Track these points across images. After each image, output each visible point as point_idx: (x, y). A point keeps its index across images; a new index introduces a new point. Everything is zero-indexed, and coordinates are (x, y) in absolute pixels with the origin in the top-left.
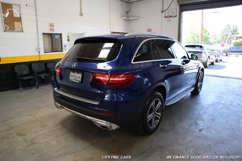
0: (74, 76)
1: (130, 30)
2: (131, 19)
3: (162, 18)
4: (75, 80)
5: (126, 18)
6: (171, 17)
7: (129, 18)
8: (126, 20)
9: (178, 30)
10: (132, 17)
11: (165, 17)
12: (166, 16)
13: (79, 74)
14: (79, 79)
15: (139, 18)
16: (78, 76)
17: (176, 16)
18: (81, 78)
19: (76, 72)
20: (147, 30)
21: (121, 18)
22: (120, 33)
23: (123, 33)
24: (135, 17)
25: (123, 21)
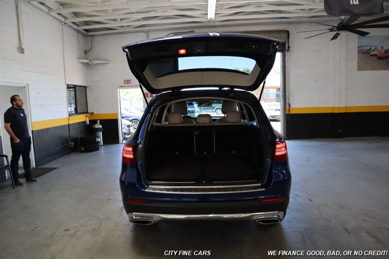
1: (92, 82)
2: (97, 64)
5: (88, 61)
7: (92, 61)
8: (84, 63)
10: (96, 60)
15: (107, 62)
20: (123, 82)
21: (78, 60)
22: (77, 86)
23: (81, 86)
24: (102, 61)
25: (81, 66)
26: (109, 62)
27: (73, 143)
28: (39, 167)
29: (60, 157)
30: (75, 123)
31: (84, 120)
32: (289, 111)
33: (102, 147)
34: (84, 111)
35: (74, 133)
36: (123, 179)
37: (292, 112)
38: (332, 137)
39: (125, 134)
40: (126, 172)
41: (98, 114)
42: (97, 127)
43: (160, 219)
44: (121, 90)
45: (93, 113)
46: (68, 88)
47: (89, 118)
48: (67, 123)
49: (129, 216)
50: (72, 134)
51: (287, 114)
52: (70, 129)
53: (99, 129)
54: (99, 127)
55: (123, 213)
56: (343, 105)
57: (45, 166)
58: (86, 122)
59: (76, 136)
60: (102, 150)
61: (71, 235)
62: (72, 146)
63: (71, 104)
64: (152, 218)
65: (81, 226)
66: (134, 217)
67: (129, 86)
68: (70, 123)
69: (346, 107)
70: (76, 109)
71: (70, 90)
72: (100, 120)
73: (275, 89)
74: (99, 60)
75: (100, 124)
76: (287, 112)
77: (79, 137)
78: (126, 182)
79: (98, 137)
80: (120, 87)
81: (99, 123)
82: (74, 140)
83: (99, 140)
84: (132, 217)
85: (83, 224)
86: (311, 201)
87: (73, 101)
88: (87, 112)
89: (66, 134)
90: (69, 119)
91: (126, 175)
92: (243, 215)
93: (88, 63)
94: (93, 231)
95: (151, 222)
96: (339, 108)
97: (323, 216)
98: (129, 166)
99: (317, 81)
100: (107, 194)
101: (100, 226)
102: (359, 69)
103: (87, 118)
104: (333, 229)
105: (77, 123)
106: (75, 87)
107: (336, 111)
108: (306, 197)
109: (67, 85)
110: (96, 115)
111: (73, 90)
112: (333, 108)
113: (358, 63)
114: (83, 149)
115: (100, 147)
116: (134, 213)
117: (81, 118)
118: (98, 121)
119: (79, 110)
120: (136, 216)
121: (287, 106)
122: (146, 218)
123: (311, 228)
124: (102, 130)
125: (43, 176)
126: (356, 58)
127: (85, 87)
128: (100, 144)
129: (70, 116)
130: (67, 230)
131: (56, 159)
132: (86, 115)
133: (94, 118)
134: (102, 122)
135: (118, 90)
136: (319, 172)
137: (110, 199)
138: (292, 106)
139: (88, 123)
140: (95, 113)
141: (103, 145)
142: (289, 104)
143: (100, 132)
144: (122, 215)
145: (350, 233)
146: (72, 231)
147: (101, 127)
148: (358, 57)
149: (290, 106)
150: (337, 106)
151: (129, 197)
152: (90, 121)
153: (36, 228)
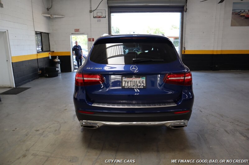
0: (131, 81)
1: (53, 30)
2: (56, 18)
3: (90, 18)
4: (134, 86)
5: (49, 15)
6: (100, 17)
7: (52, 16)
8: (47, 17)
9: (108, 30)
10: (55, 15)
11: (94, 18)
12: (94, 16)
13: (141, 78)
14: (142, 84)
16: (139, 81)
17: (105, 17)
18: (144, 82)
19: (134, 77)
20: (74, 31)
21: (42, 14)
22: (43, 33)
23: (45, 33)
24: (59, 15)
25: (45, 19)
26: (64, 16)
27: (41, 71)
28: (18, 87)
29: (32, 80)
30: (41, 58)
31: (48, 56)
32: (184, 52)
33: (60, 74)
34: (48, 50)
35: (41, 65)
36: (76, 97)
37: (186, 53)
38: (211, 70)
39: (75, 65)
40: (78, 92)
41: (57, 52)
42: (56, 61)
43: (102, 125)
44: (72, 36)
45: (53, 52)
46: (36, 34)
47: (51, 54)
48: (36, 58)
49: (80, 122)
50: (39, 65)
51: (183, 54)
52: (38, 62)
53: (58, 62)
54: (58, 61)
55: (75, 119)
56: (219, 49)
57: (21, 87)
58: (49, 57)
59: (42, 67)
60: (60, 76)
61: (40, 134)
62: (40, 73)
63: (39, 46)
64: (97, 124)
65: (47, 128)
66: (84, 124)
67: (78, 33)
68: (38, 58)
69: (221, 50)
70: (42, 49)
71: (37, 36)
72: (58, 56)
73: (173, 38)
74: (57, 15)
75: (59, 59)
76: (183, 53)
77: (45, 67)
78: (78, 99)
79: (58, 68)
80: (72, 34)
81: (57, 58)
82: (41, 69)
83: (58, 70)
84: (83, 124)
85: (48, 126)
86: (202, 112)
87: (40, 44)
88: (50, 51)
89: (35, 65)
90: (37, 55)
91: (78, 94)
92: (157, 123)
93: (50, 17)
94: (55, 131)
95: (96, 127)
96: (217, 51)
97: (210, 122)
98: (80, 88)
99: (203, 33)
100: (64, 105)
101: (60, 128)
102: (232, 25)
103: (50, 55)
104: (218, 131)
105: (43, 58)
106: (41, 33)
107: (215, 53)
108: (198, 109)
109: (36, 31)
110: (56, 52)
111: (39, 36)
112: (213, 51)
113: (232, 21)
114: (47, 76)
115: (59, 74)
116: (83, 121)
117: (46, 55)
118: (57, 57)
119: (44, 49)
120: (85, 123)
121: (183, 49)
122: (91, 124)
123: (203, 130)
124: (60, 63)
125: (21, 93)
126: (231, 18)
127: (48, 34)
128: (59, 72)
129: (38, 53)
130: (37, 131)
131: (29, 81)
132: (49, 52)
133: (54, 55)
134: (60, 57)
135: (71, 36)
136: (205, 93)
137: (66, 109)
138: (186, 49)
139: (50, 58)
140: (55, 51)
141: (61, 73)
142: (185, 48)
143: (59, 64)
144: (75, 120)
145: (229, 134)
146: (41, 131)
147: (59, 61)
148: (232, 17)
149: (185, 49)
150: (216, 49)
151: (80, 109)
152: (51, 56)
153: (16, 129)
